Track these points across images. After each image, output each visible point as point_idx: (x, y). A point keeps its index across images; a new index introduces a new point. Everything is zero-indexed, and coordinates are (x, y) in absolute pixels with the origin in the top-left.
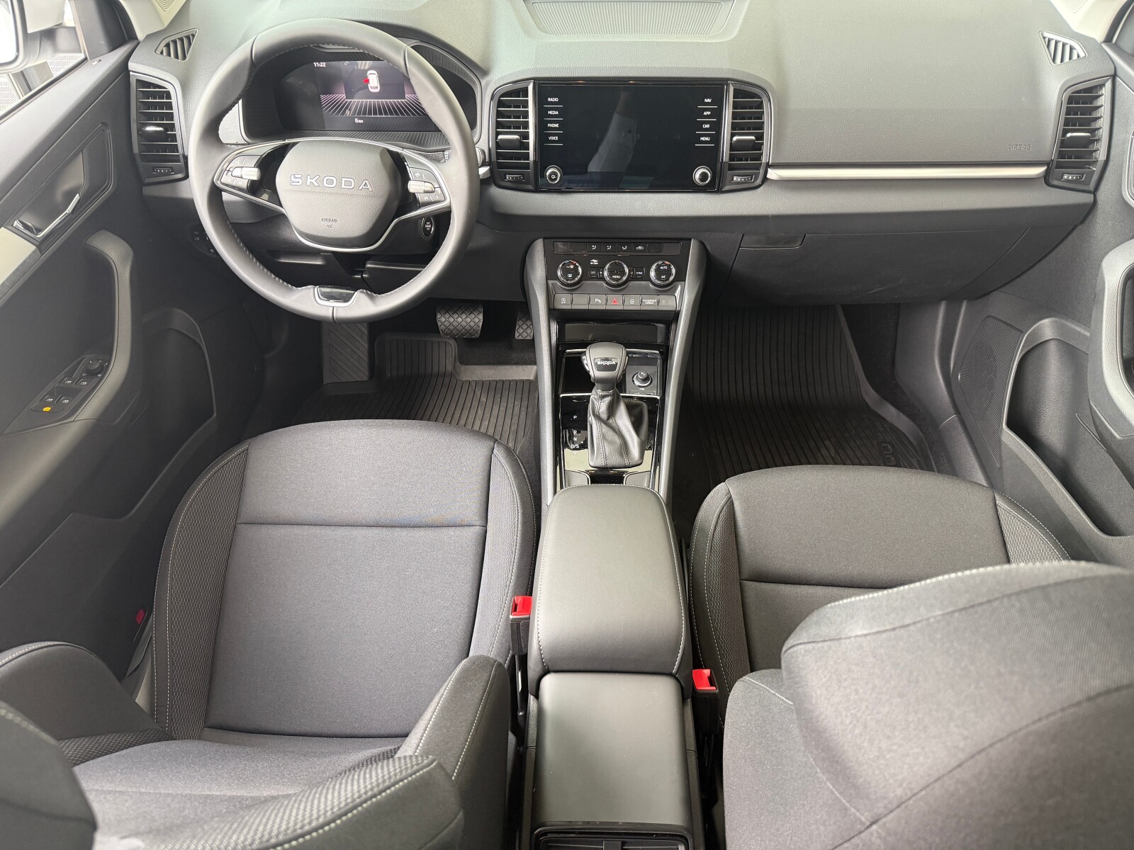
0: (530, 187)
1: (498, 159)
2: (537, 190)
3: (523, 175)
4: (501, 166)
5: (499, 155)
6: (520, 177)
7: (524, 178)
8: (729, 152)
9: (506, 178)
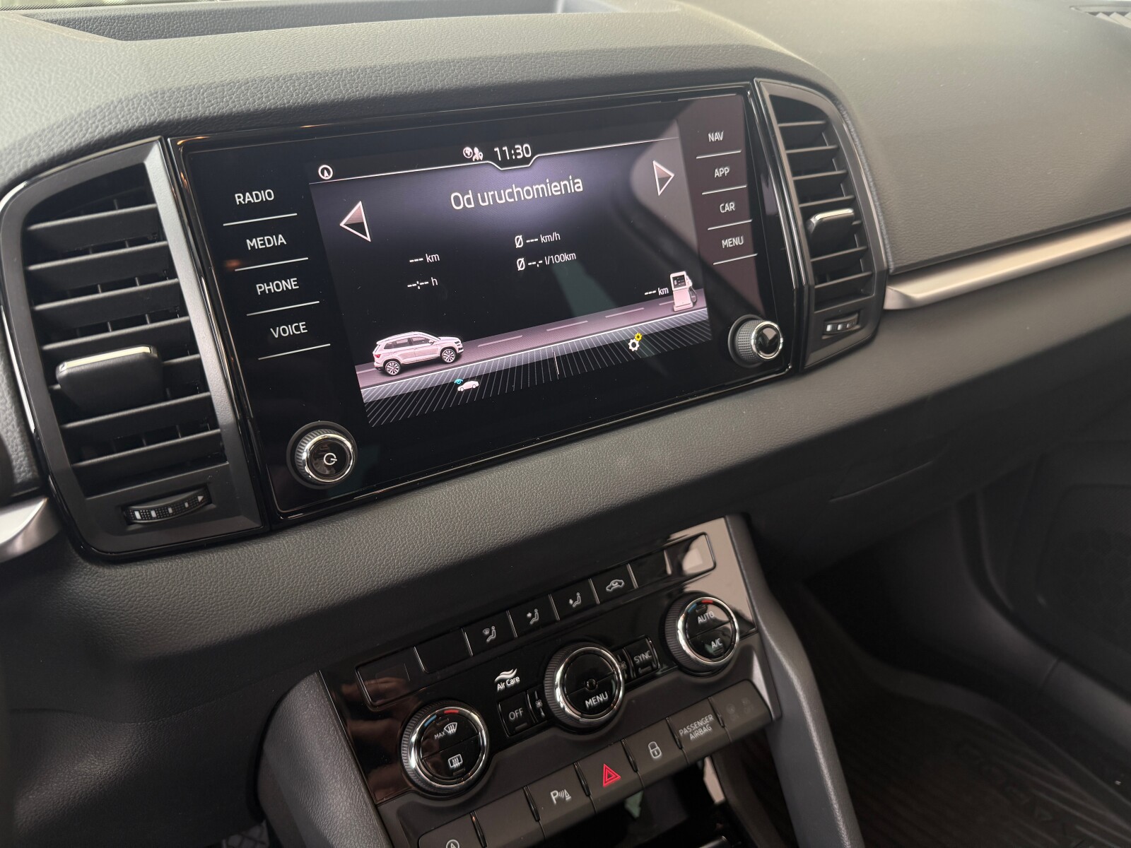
0: (244, 522)
1: (76, 456)
2: (272, 525)
3: (203, 487)
4: (94, 481)
5: (77, 444)
6: (192, 500)
7: (208, 500)
8: (809, 261)
9: (130, 520)
